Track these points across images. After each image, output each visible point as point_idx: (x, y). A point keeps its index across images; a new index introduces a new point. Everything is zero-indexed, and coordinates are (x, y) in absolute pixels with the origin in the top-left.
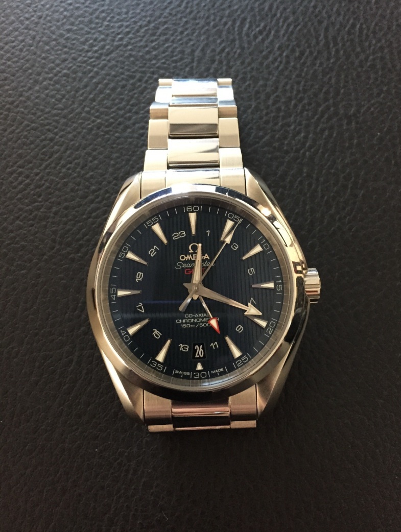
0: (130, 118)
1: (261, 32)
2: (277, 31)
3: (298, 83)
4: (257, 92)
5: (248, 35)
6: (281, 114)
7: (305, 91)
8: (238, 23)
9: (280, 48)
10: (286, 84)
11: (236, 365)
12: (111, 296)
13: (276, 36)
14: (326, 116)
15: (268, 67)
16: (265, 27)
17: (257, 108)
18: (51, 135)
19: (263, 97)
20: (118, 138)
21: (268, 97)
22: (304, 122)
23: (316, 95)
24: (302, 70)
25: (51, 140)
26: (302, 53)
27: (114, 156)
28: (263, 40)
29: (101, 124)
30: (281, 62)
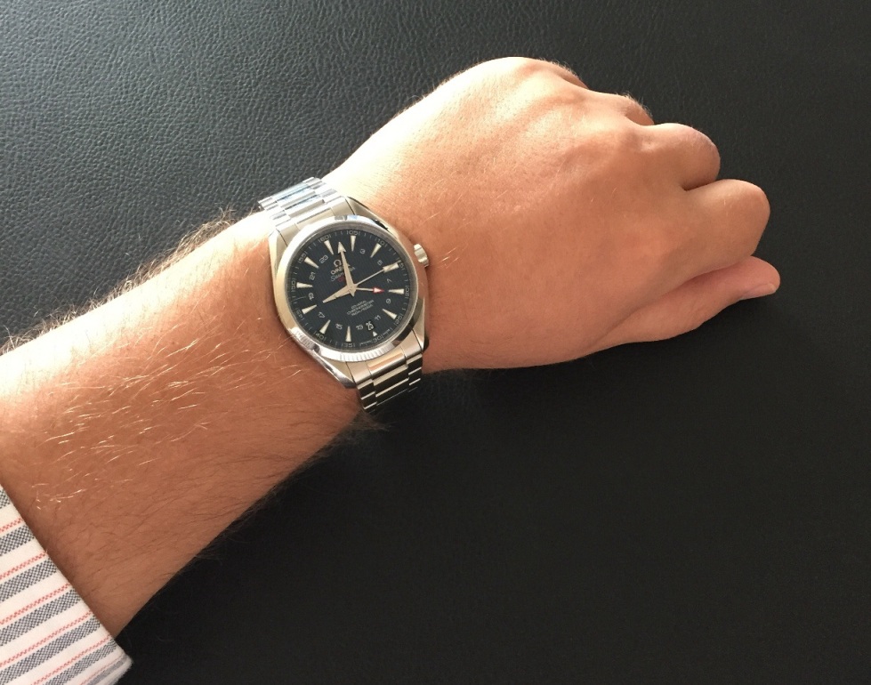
0: (289, 125)
1: (355, 36)
2: (367, 31)
3: (393, 64)
4: (369, 79)
5: (347, 40)
6: (389, 88)
7: (400, 68)
8: (337, 34)
9: (372, 44)
10: (385, 67)
13: (367, 36)
14: (419, 80)
15: (369, 59)
16: (357, 31)
17: (372, 90)
18: (241, 153)
19: (373, 81)
20: (287, 140)
21: (376, 80)
22: (406, 89)
23: (408, 68)
24: (392, 54)
25: (243, 156)
26: (389, 41)
27: (289, 152)
28: (359, 41)
29: (271, 135)
30: (377, 53)
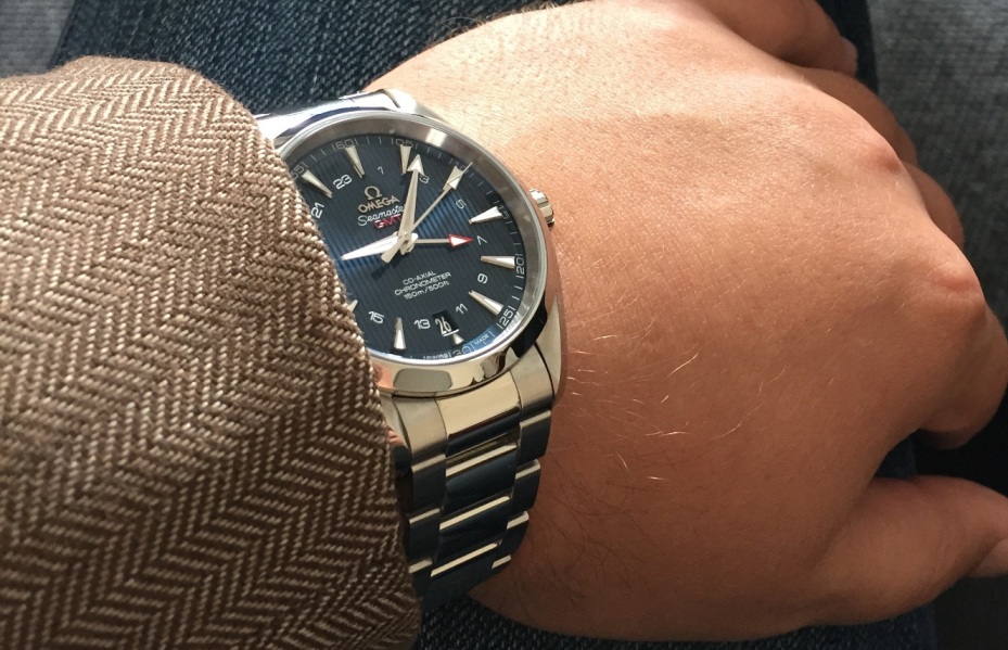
11: (501, 324)
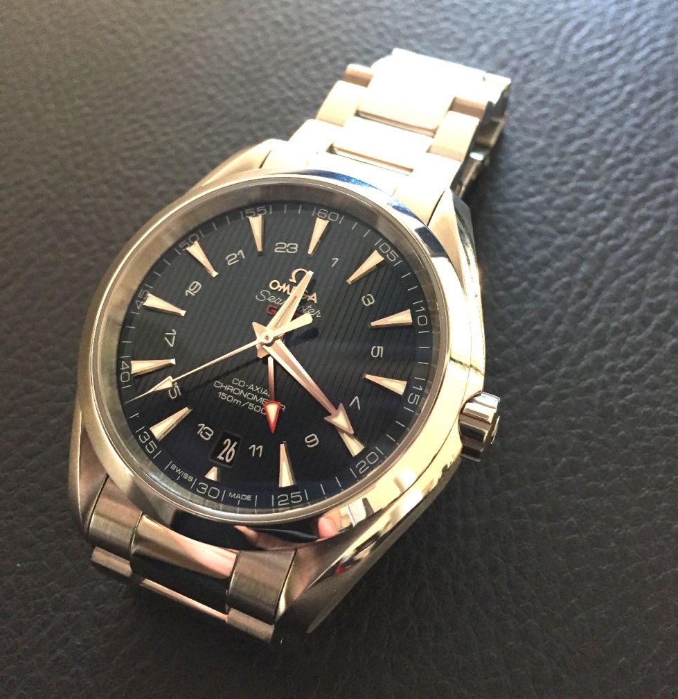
3: (632, 136)
5: (578, 46)
7: (639, 150)
8: (569, 26)
9: (623, 77)
11: (276, 501)
12: (137, 301)
